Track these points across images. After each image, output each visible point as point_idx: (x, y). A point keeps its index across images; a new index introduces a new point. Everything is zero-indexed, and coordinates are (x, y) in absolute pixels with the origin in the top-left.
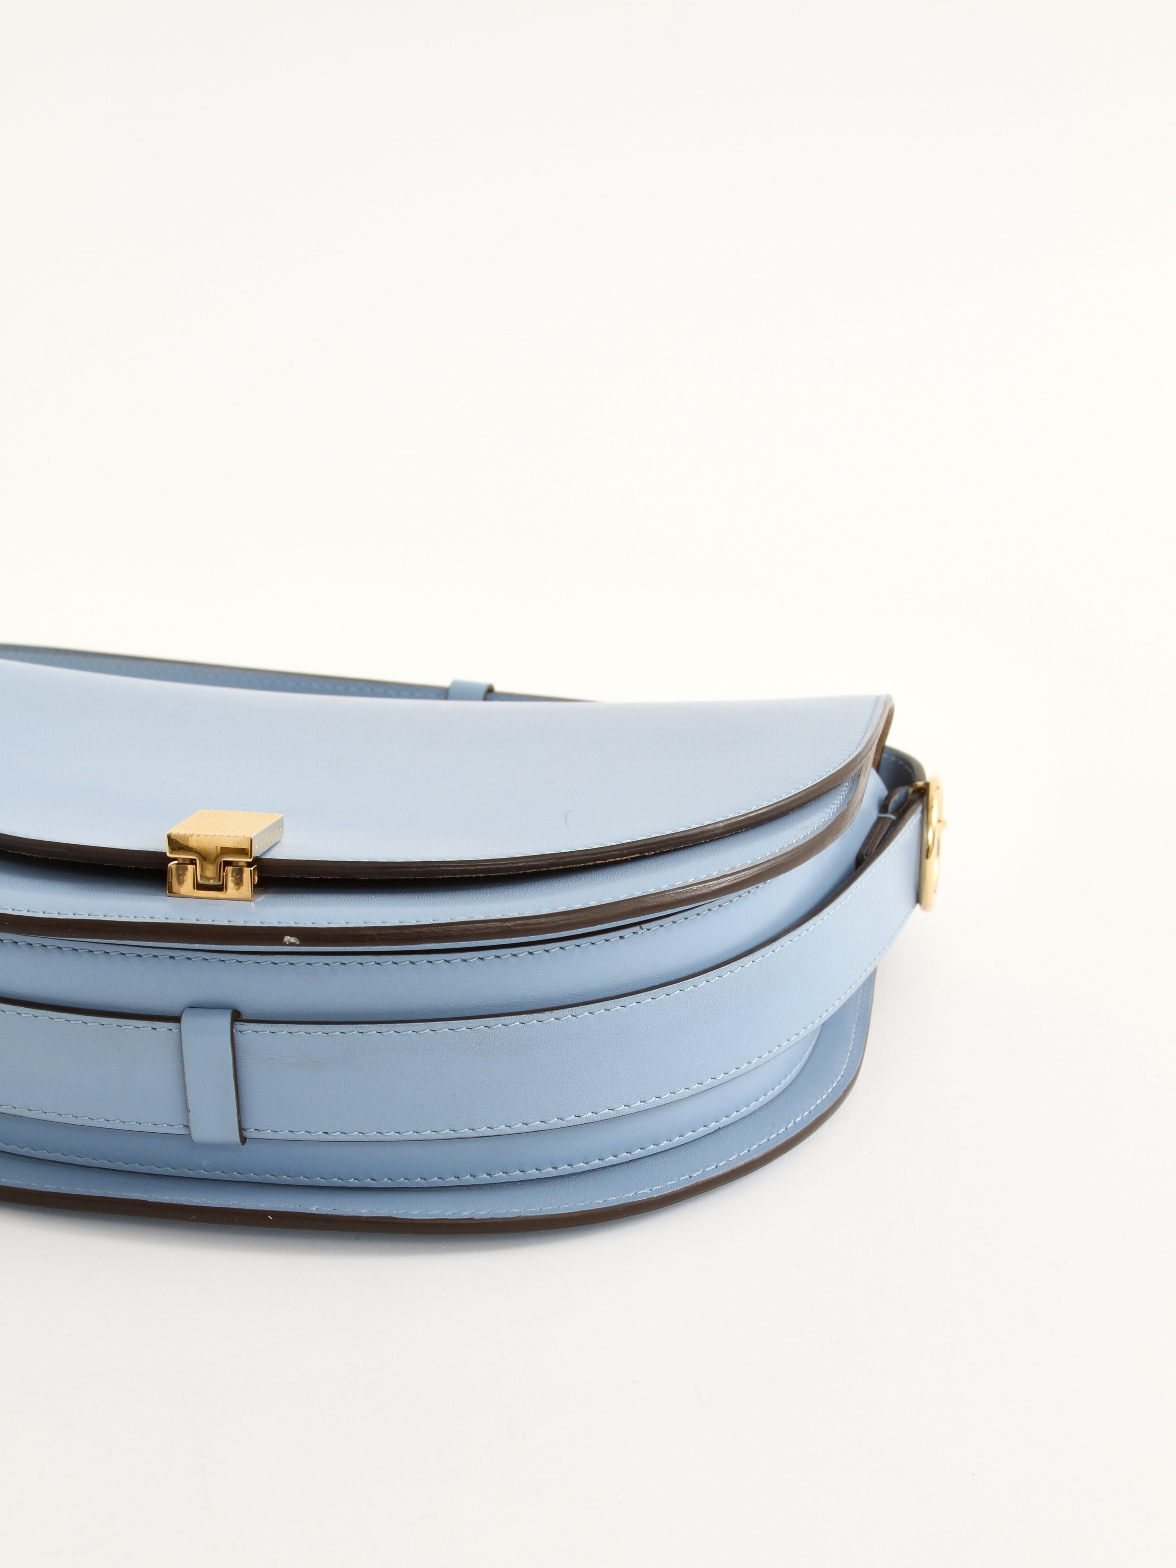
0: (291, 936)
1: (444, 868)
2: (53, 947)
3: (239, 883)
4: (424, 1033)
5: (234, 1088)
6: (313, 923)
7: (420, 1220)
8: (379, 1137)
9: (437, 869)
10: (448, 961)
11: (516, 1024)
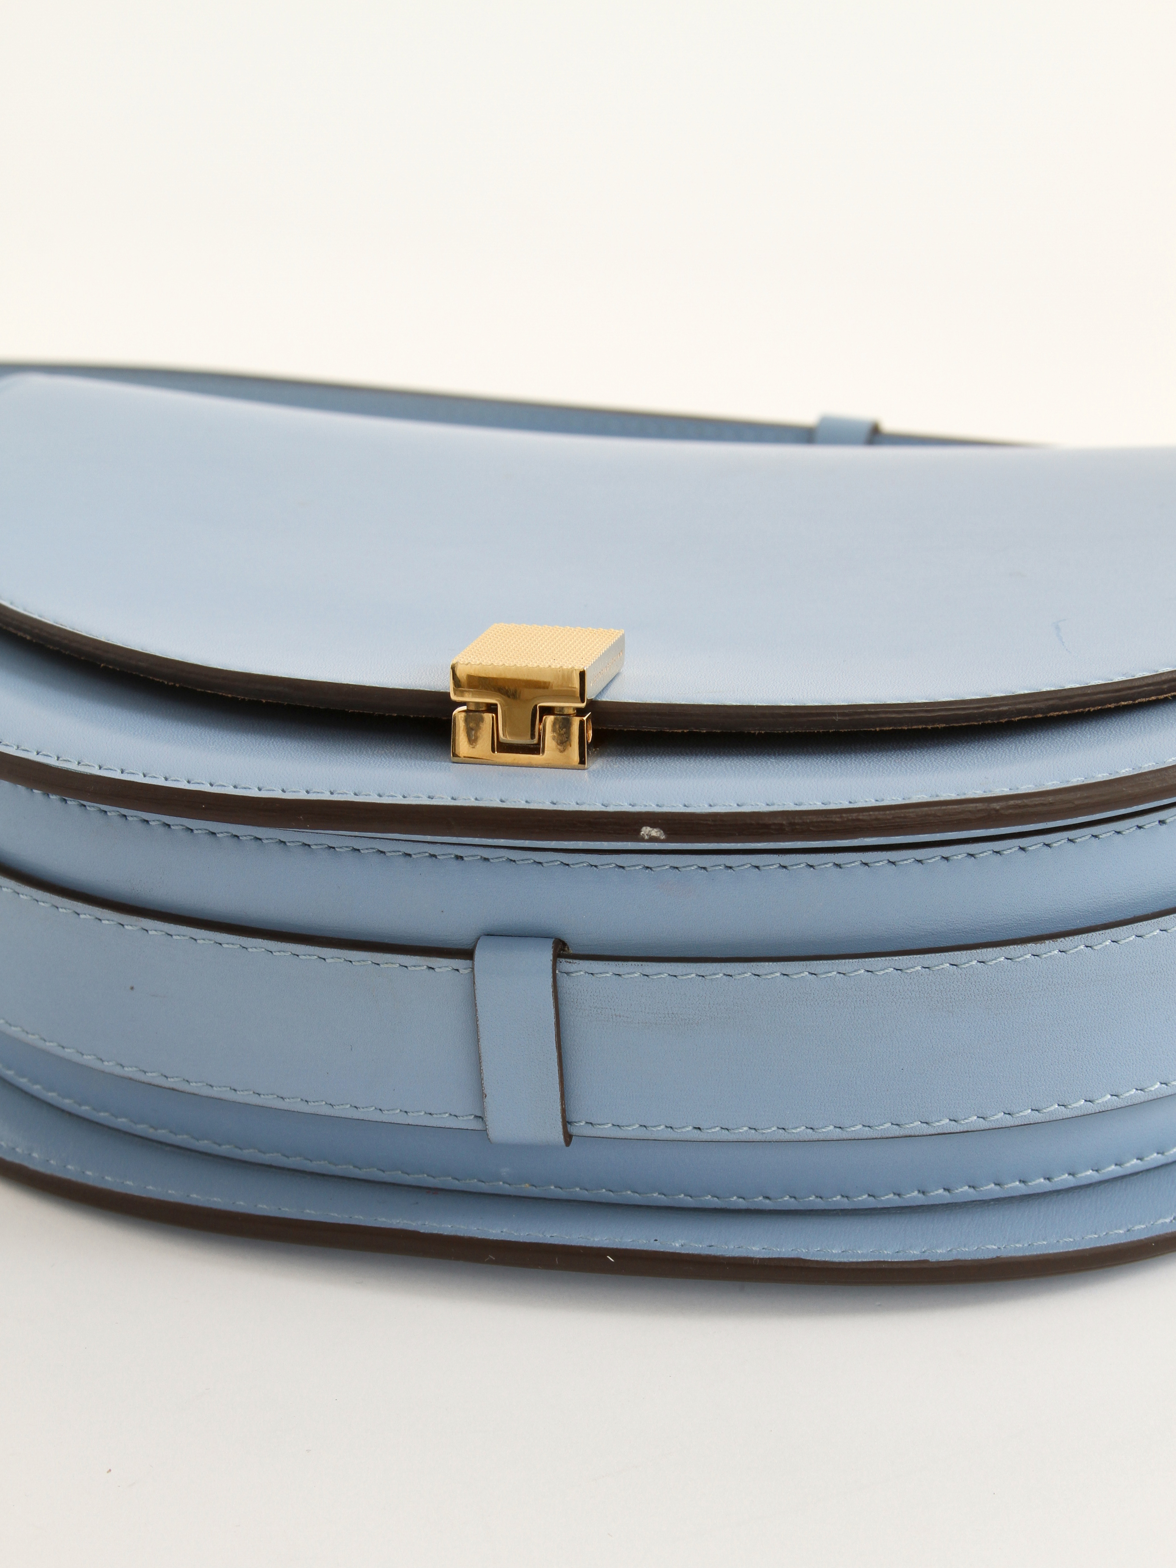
0: (653, 826)
1: (883, 716)
2: (271, 841)
3: (563, 741)
4: (856, 975)
5: (556, 1060)
6: (685, 806)
7: (845, 1263)
8: (782, 1135)
9: (873, 716)
10: (894, 863)
11: (999, 960)
